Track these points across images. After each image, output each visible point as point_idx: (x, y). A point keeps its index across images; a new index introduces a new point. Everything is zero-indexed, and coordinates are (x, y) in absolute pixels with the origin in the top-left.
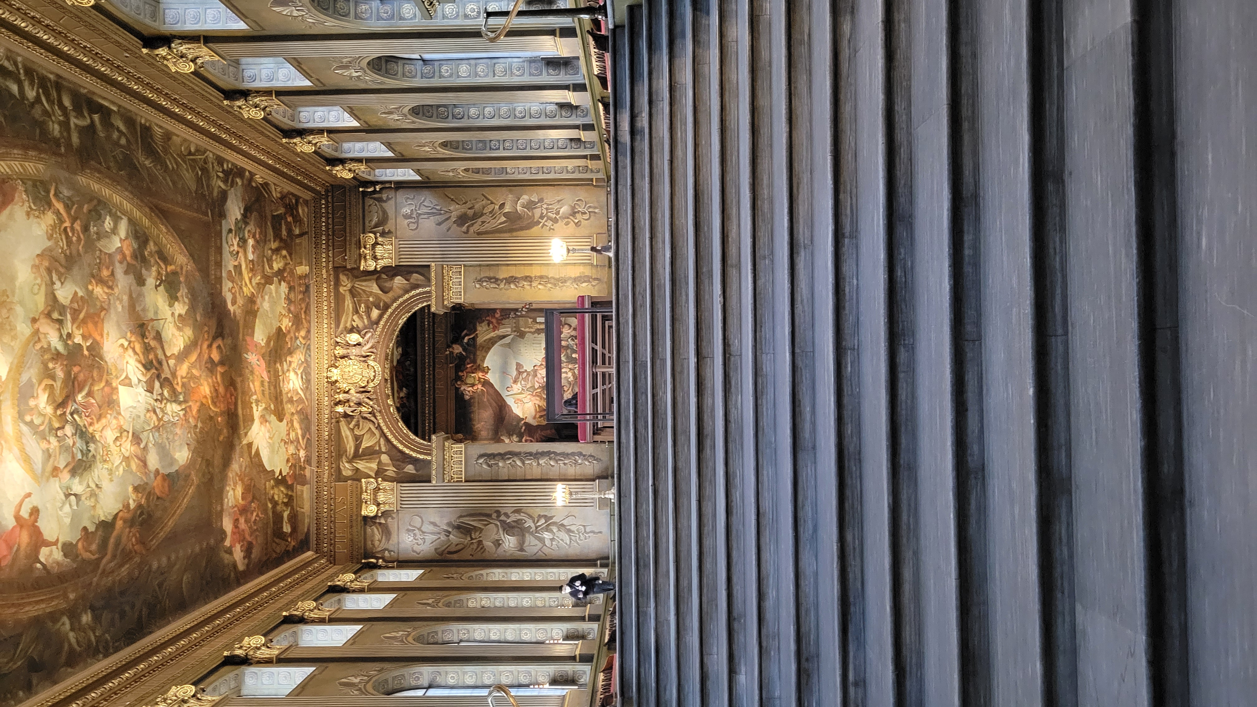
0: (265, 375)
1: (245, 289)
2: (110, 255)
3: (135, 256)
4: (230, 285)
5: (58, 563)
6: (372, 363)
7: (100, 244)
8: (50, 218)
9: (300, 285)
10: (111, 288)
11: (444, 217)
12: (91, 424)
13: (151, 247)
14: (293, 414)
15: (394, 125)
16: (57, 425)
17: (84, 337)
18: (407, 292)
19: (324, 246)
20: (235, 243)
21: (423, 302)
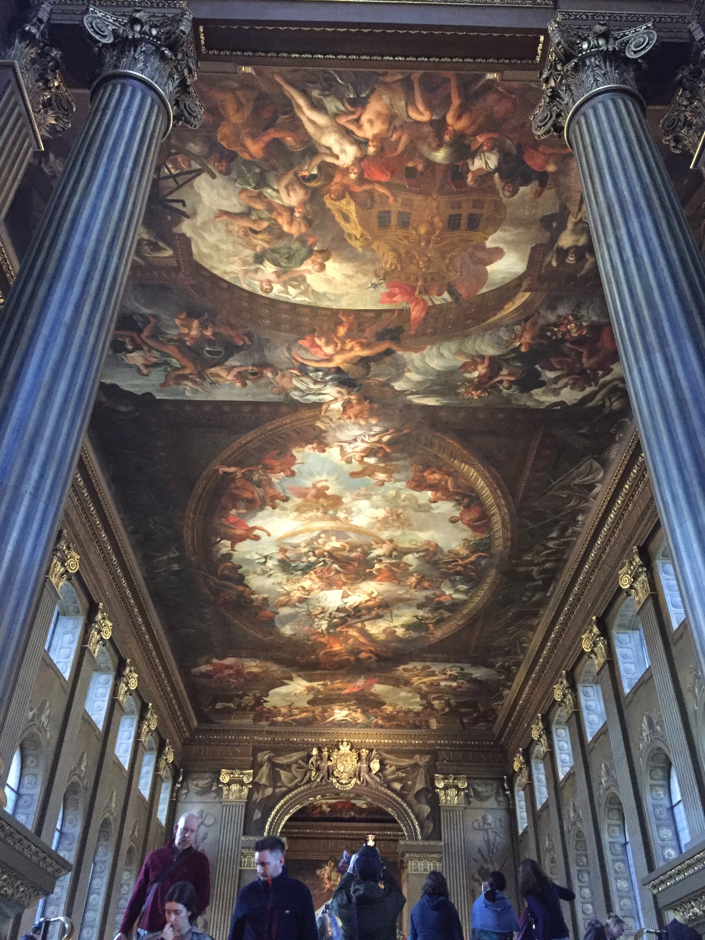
0: (347, 691)
1: (416, 678)
2: (439, 588)
3: (440, 603)
4: (420, 668)
5: (218, 551)
6: (354, 781)
7: (447, 582)
8: (464, 552)
9: (420, 721)
10: (415, 587)
11: (486, 855)
12: (316, 573)
13: (447, 614)
14: (314, 712)
15: (564, 811)
16: (317, 552)
17: (379, 570)
18: (417, 817)
19: (454, 742)
20: (453, 673)
21: (407, 831)
